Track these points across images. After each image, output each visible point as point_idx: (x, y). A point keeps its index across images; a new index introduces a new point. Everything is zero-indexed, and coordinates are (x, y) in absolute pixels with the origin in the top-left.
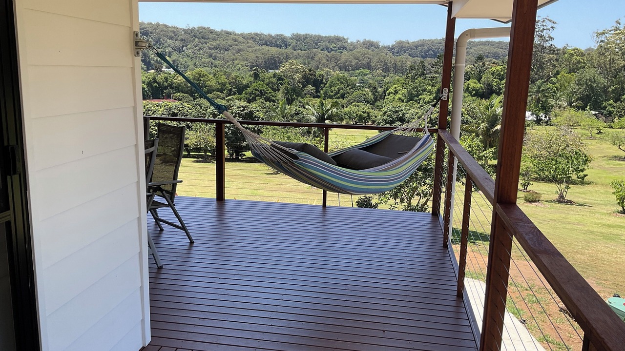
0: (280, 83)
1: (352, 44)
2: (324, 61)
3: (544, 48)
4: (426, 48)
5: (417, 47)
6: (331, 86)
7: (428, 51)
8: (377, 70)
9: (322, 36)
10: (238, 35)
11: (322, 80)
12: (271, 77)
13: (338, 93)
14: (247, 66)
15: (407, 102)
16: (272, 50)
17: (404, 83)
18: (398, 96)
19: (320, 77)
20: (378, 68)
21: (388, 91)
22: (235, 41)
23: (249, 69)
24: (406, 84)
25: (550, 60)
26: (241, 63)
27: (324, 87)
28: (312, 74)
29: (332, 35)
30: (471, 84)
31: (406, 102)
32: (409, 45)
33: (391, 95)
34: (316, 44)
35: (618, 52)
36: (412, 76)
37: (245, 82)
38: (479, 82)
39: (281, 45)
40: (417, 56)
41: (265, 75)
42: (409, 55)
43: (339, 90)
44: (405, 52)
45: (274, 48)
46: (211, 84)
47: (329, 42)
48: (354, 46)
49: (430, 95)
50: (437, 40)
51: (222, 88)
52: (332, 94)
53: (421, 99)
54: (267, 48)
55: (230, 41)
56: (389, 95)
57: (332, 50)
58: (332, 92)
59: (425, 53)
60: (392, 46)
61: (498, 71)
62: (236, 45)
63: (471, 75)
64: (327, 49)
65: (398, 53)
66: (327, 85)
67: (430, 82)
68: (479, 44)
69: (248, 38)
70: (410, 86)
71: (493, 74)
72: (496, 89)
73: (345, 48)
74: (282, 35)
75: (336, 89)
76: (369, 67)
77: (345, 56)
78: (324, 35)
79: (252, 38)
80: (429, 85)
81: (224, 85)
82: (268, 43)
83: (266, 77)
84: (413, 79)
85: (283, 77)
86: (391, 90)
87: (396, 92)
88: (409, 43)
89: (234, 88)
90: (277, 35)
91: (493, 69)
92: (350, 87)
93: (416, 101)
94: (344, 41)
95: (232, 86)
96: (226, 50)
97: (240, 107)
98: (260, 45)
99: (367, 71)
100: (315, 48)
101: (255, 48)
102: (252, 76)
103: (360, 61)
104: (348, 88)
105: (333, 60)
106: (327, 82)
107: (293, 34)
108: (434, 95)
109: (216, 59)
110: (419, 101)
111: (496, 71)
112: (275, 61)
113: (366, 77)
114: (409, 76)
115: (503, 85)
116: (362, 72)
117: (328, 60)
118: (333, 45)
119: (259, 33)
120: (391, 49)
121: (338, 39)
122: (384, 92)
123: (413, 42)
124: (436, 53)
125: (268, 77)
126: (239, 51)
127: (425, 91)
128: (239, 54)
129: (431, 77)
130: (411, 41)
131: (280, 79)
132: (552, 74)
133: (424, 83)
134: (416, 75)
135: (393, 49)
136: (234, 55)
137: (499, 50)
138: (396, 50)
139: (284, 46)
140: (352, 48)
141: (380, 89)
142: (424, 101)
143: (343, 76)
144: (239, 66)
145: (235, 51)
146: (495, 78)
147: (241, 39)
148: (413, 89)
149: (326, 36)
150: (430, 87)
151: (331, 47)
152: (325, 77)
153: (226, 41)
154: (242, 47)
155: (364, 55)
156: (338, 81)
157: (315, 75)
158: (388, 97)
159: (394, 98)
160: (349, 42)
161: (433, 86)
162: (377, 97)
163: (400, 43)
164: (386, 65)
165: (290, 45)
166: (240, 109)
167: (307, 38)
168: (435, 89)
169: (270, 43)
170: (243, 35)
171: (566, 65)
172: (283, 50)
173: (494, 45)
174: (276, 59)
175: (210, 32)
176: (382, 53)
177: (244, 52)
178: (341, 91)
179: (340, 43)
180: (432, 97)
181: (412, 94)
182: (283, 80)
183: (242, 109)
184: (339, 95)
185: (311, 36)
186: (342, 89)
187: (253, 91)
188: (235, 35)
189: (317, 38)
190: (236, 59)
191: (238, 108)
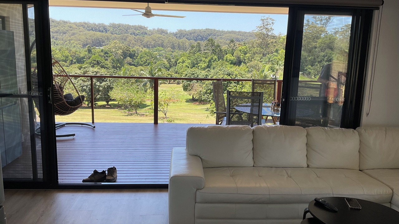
0: (106, 56)
1: (150, 31)
2: (133, 42)
3: (268, 35)
4: (197, 35)
5: (191, 34)
6: (141, 58)
7: (198, 37)
8: (167, 47)
9: (130, 25)
10: (72, 23)
11: (135, 54)
12: (100, 52)
13: (146, 62)
14: (80, 44)
15: (192, 68)
16: (97, 34)
17: (188, 56)
18: (185, 64)
19: (133, 52)
20: (169, 46)
21: (178, 61)
22: (71, 28)
23: (82, 46)
24: (189, 57)
25: (272, 42)
26: (76, 42)
27: (136, 58)
28: (128, 50)
29: (137, 25)
30: (228, 57)
31: (190, 68)
32: (186, 33)
33: (180, 63)
34: (127, 30)
35: (311, 38)
36: (193, 52)
37: (82, 55)
38: (233, 56)
39: (102, 31)
40: (191, 40)
41: (95, 50)
42: (187, 39)
43: (147, 61)
44: (184, 37)
45: (98, 32)
46: (58, 57)
47: (135, 29)
48: (152, 32)
49: (205, 64)
50: (203, 29)
51: (66, 59)
52: (142, 63)
53: (199, 66)
54: (93, 33)
55: (67, 27)
56: (179, 63)
57: (138, 35)
58: (142, 62)
59: (196, 38)
60: (176, 32)
61: (243, 49)
62: (71, 30)
63: (227, 52)
64: (134, 34)
65: (179, 37)
66: (138, 57)
67: (204, 56)
68: (228, 32)
69: (79, 26)
70: (192, 58)
71: (240, 51)
72: (242, 60)
73: (146, 33)
74: (103, 24)
75: (145, 60)
76: (163, 46)
77: (146, 39)
78: (132, 25)
79: (82, 26)
80: (204, 57)
81: (67, 57)
82: (94, 29)
83: (96, 52)
84: (194, 53)
85: (108, 52)
86: (180, 60)
87: (183, 62)
88: (186, 31)
89: (74, 59)
90: (100, 24)
91: (240, 48)
92: (153, 59)
93: (197, 67)
94: (145, 29)
95: (73, 58)
96: (64, 33)
97: (94, 72)
98: (88, 30)
99: (161, 48)
100: (126, 33)
101: (85, 33)
102: (86, 51)
103: (156, 42)
104: (152, 59)
105: (139, 41)
106: (138, 55)
107: (111, 23)
108: (207, 63)
109: (57, 40)
110: (198, 67)
111: (242, 49)
112: (100, 41)
113: (161, 52)
114: (191, 52)
115: (246, 57)
116: (158, 49)
117: (135, 41)
118: (138, 31)
119: (87, 22)
120: (175, 35)
121: (141, 28)
122: (176, 62)
123: (188, 31)
124: (203, 38)
125: (98, 51)
126: (74, 34)
127: (201, 61)
128: (73, 36)
129: (205, 53)
130: (187, 30)
131: (106, 53)
132: (273, 51)
133: (200, 56)
134: (195, 51)
135: (176, 34)
136: (70, 37)
137: (239, 36)
138: (178, 36)
139: (104, 31)
140: (150, 33)
141: (172, 60)
142: (201, 67)
143: (149, 52)
144: (74, 44)
145: (70, 34)
146: (242, 53)
147: (74, 26)
148: (194, 60)
149: (133, 26)
150: (204, 59)
151: (137, 32)
152: (136, 52)
153: (64, 28)
154: (75, 32)
155: (159, 38)
156: (146, 54)
157: (130, 51)
158: (178, 65)
159: (182, 66)
160: (148, 29)
161: (206, 58)
162: (171, 65)
163: (181, 31)
164: (173, 44)
165: (109, 31)
166: (94, 73)
167: (120, 26)
168: (207, 60)
169: (95, 29)
170: (75, 24)
171: (281, 45)
172: (104, 34)
173: (236, 33)
174: (100, 40)
175: (52, 22)
176: (169, 37)
177: (77, 35)
178: (148, 61)
179: (142, 30)
180: (206, 65)
181: (194, 63)
182: (108, 54)
183: (95, 73)
184: (146, 64)
185: (123, 25)
186: (149, 60)
187: (92, 61)
188: (70, 23)
189: (127, 27)
190: (72, 40)
191: (92, 73)
